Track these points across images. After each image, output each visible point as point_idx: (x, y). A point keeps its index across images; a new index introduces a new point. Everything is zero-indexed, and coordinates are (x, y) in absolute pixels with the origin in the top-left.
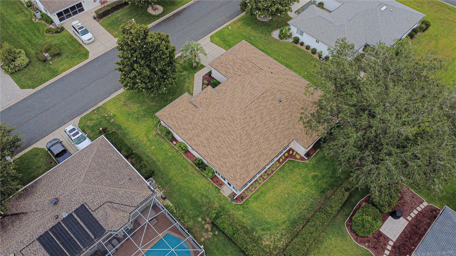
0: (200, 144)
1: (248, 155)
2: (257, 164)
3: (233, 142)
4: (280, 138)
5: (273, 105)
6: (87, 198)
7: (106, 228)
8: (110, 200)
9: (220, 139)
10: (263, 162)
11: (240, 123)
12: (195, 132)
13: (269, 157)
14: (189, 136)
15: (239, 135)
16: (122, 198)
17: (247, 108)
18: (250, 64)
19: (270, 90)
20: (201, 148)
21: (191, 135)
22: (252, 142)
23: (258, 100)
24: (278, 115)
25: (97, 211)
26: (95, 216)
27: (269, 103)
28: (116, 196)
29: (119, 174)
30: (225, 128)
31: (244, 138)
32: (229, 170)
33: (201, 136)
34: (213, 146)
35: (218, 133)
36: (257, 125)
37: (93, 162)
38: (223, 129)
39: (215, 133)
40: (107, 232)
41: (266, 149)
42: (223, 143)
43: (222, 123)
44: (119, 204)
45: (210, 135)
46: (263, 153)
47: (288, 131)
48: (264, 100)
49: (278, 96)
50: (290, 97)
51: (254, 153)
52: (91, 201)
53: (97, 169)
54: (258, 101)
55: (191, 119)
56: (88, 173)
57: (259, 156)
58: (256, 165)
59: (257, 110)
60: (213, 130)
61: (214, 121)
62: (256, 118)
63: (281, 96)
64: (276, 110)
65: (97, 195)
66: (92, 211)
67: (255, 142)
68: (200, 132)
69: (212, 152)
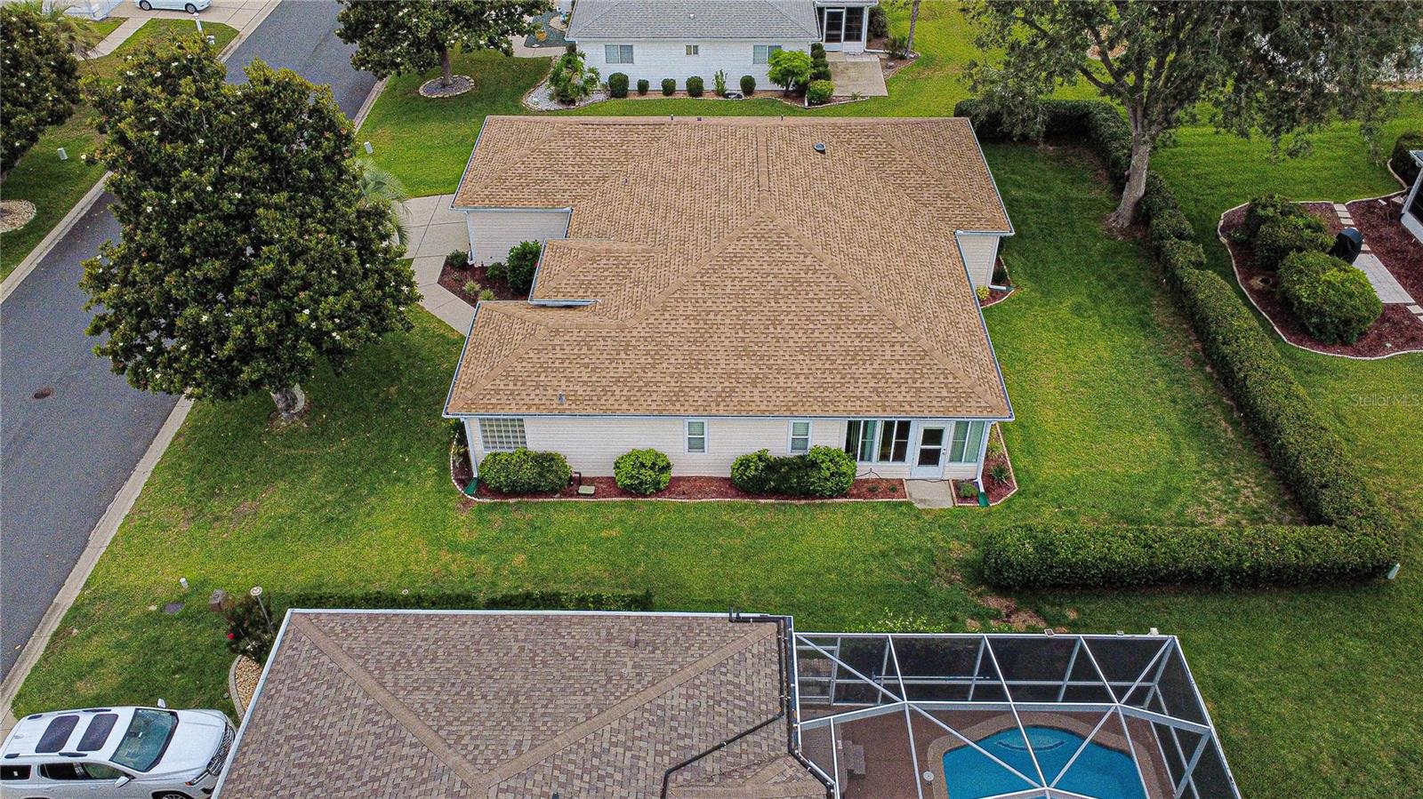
1: (918, 312)
2: (961, 326)
3: (841, 300)
5: (818, 166)
8: (667, 758)
9: (786, 322)
10: (966, 316)
12: (672, 361)
14: (663, 388)
16: (703, 720)
20: (748, 393)
21: (668, 379)
22: (887, 276)
23: (774, 165)
24: (856, 186)
27: (805, 165)
29: (570, 658)
30: (770, 279)
32: (918, 385)
33: (709, 357)
34: (787, 358)
35: (761, 308)
36: (845, 227)
38: (769, 288)
39: (750, 317)
41: (932, 278)
42: (811, 326)
43: (745, 275)
44: (715, 749)
45: (741, 334)
46: (940, 291)
47: (919, 217)
48: (785, 160)
49: (805, 143)
51: (923, 301)
53: (460, 701)
54: (778, 167)
55: (613, 334)
57: (942, 303)
58: (962, 330)
59: (800, 190)
60: (734, 312)
61: (712, 287)
62: (823, 210)
63: (809, 141)
64: (840, 177)
65: (601, 778)
67: (893, 272)
68: (694, 348)
69: (802, 379)
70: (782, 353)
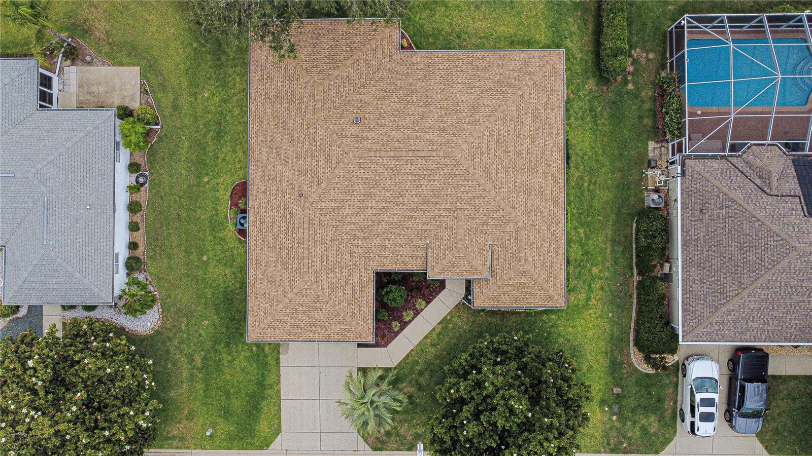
0: (550, 174)
1: (503, 83)
2: (500, 62)
3: (508, 120)
4: (422, 69)
5: (379, 123)
6: (799, 221)
7: (790, 162)
8: (763, 196)
9: (520, 148)
10: (488, 58)
11: (471, 134)
12: (539, 204)
13: (470, 59)
14: (552, 208)
15: (492, 119)
16: (742, 185)
17: (435, 148)
18: (315, 254)
19: (357, 148)
20: (554, 169)
21: (548, 205)
22: (478, 95)
23: (400, 148)
24: (387, 102)
25: (792, 194)
26: (799, 189)
27: (384, 130)
28: (748, 194)
29: (716, 233)
30: (497, 154)
31: (487, 110)
32: (549, 90)
33: (537, 186)
34: (537, 149)
35: (513, 160)
36: (443, 112)
37: (742, 286)
38: (502, 155)
39: (517, 165)
40: (791, 158)
41: (462, 71)
42: (522, 136)
43: (495, 167)
44: (751, 181)
45: (526, 170)
46: (473, 69)
47: (396, 69)
48: (388, 141)
49: (354, 128)
50: (330, 113)
51: (490, 79)
52: (794, 212)
53: (748, 266)
54: (400, 145)
55: (526, 232)
56: (770, 267)
57: (485, 69)
58: (504, 62)
59: (418, 134)
60: (515, 173)
61: (502, 184)
62: (432, 123)
63: (348, 126)
64: (382, 111)
65: (780, 215)
66: (800, 199)
67: (472, 91)
68: (533, 193)
69: (547, 143)
70: (535, 151)
